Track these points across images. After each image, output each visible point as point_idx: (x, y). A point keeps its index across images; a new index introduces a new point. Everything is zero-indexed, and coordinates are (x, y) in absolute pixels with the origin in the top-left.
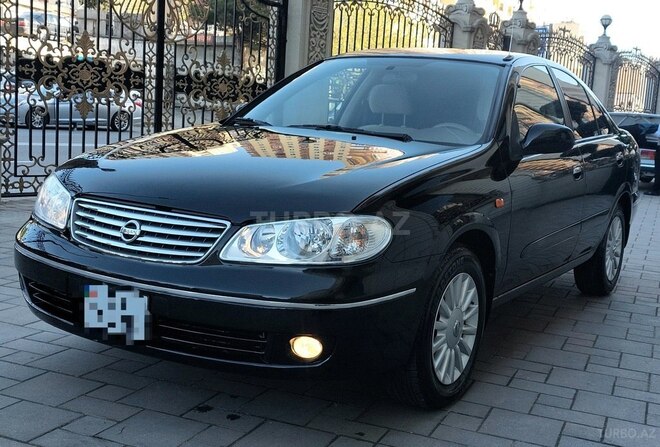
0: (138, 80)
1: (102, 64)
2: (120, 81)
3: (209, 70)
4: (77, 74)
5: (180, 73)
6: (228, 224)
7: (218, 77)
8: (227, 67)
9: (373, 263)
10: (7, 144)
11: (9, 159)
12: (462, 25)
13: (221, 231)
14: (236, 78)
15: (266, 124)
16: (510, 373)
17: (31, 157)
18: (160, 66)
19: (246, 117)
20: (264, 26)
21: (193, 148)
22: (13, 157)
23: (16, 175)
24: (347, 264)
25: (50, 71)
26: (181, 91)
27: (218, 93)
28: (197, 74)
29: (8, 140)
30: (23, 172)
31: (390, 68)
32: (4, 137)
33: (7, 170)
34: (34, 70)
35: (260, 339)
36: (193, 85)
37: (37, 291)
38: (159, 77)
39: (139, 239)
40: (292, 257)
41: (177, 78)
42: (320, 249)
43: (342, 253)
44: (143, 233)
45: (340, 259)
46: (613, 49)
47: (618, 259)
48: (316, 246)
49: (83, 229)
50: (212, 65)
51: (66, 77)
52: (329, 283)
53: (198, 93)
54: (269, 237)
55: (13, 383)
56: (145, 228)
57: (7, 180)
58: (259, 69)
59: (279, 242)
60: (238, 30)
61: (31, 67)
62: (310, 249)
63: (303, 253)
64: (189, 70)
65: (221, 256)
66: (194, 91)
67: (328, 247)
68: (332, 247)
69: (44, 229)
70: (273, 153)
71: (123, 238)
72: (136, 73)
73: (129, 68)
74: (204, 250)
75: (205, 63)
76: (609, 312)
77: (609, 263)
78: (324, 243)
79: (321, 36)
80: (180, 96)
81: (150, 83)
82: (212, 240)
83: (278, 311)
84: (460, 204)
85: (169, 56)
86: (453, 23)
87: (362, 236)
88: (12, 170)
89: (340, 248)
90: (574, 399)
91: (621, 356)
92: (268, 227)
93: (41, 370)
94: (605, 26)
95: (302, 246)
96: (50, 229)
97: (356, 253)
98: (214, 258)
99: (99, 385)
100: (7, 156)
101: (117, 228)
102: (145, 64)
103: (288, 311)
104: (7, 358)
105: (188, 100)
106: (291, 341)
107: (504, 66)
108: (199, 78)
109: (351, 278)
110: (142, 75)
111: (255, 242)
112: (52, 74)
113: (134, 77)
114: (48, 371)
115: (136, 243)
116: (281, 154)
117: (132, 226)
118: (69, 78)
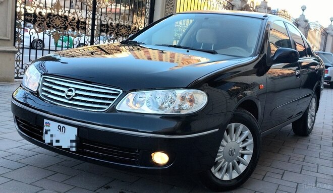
0: (83, 26)
1: (66, 17)
2: (74, 26)
3: (117, 22)
4: (53, 21)
5: (103, 23)
6: (121, 91)
7: (121, 26)
8: (126, 21)
9: (197, 115)
10: (18, 53)
11: (19, 61)
12: (237, 7)
13: (117, 95)
14: (129, 27)
15: (143, 44)
16: (264, 173)
17: (30, 60)
18: (94, 19)
19: (133, 40)
20: (144, 2)
21: (107, 53)
22: (21, 59)
23: (22, 68)
24: (183, 115)
25: (41, 19)
26: (103, 32)
27: (121, 33)
28: (111, 24)
29: (19, 51)
30: (26, 67)
31: (207, 19)
32: (17, 50)
33: (18, 66)
34: (33, 18)
35: (136, 153)
36: (109, 29)
37: (21, 123)
38: (93, 25)
39: (75, 98)
40: (154, 110)
41: (102, 25)
42: (169, 106)
43: (180, 109)
44: (76, 95)
45: (180, 112)
46: (306, 21)
47: (313, 118)
48: (167, 104)
49: (46, 91)
50: (119, 20)
51: (48, 22)
52: (173, 124)
53: (112, 33)
54: (143, 99)
55: (9, 170)
56: (78, 92)
57: (18, 71)
58: (141, 23)
59: (148, 101)
60: (132, 7)
61: (31, 17)
62: (164, 106)
63: (160, 108)
64: (108, 22)
65: (117, 108)
66: (110, 32)
67: (173, 106)
68: (176, 105)
69: (27, 92)
70: (146, 58)
71: (66, 97)
72: (82, 22)
73: (79, 20)
74: (108, 104)
75: (115, 19)
76: (309, 144)
77: (309, 120)
78: (171, 103)
79: (171, 9)
80: (103, 34)
81: (89, 27)
82: (112, 99)
83: (146, 138)
84: (239, 88)
85: (98, 15)
86: (233, 6)
87: (191, 101)
88: (20, 66)
89: (179, 106)
90: (297, 188)
91: (318, 166)
92: (142, 93)
93: (24, 164)
94: (303, 10)
95: (160, 104)
96: (30, 92)
97: (188, 109)
98: (113, 109)
99: (53, 173)
100: (18, 59)
101: (63, 92)
102: (86, 18)
103: (151, 138)
104: (8, 158)
105: (107, 36)
106: (152, 154)
107: (263, 19)
108: (112, 26)
109: (185, 122)
110: (85, 23)
111: (135, 101)
112: (42, 21)
113: (81, 24)
114: (28, 165)
115: (72, 100)
116: (150, 58)
117: (71, 91)
118: (50, 23)
